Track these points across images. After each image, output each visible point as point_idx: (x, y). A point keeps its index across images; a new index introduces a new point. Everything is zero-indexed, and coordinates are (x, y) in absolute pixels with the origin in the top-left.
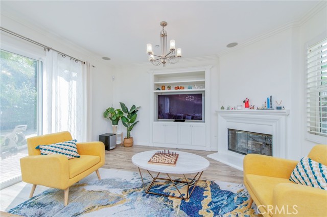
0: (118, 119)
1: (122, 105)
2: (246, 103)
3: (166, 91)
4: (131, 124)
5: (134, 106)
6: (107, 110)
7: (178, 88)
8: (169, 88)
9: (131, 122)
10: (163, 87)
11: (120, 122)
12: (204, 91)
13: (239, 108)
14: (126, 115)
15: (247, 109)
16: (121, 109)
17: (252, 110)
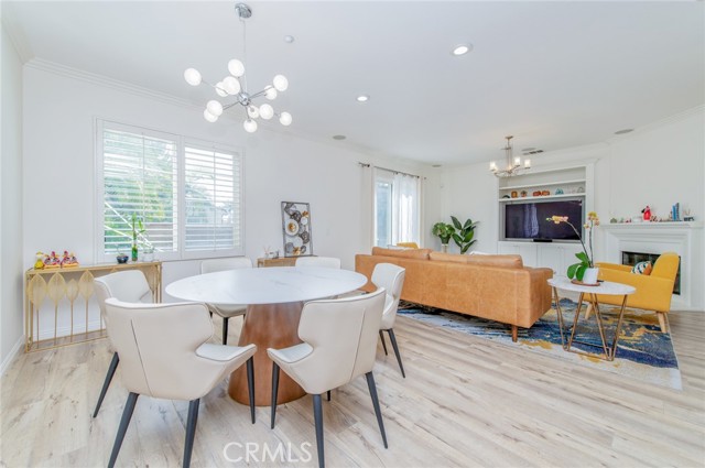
0: (448, 237)
1: (454, 219)
2: (647, 213)
3: (520, 199)
4: (465, 244)
5: (469, 221)
6: (436, 226)
7: (539, 193)
8: (524, 194)
9: (465, 241)
10: (514, 194)
11: (452, 240)
12: (584, 197)
13: (636, 220)
14: (458, 232)
15: (647, 222)
16: (453, 225)
17: (654, 223)
